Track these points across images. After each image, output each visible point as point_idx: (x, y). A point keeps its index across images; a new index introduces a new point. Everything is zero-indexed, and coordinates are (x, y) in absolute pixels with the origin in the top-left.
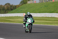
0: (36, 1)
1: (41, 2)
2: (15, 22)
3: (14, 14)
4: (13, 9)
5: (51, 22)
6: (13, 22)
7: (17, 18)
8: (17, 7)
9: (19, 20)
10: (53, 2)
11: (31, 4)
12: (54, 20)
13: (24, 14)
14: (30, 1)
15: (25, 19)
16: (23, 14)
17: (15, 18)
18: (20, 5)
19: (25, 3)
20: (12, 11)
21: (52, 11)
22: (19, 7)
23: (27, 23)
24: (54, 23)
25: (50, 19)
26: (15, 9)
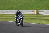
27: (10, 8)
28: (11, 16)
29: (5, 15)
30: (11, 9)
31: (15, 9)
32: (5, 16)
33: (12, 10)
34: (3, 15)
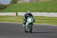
0: (26, 1)
1: (31, 2)
2: (5, 21)
3: (4, 13)
4: (3, 8)
5: (41, 21)
6: (3, 21)
7: (7, 17)
8: (7, 7)
9: (9, 19)
10: (43, 2)
11: (21, 3)
12: (43, 19)
13: (14, 14)
14: (20, 1)
15: (25, 18)
17: (6, 17)
18: (10, 4)
20: (2, 10)
21: (42, 10)
22: (9, 7)
23: (27, 23)
24: (44, 22)
25: (40, 18)
26: (5, 8)
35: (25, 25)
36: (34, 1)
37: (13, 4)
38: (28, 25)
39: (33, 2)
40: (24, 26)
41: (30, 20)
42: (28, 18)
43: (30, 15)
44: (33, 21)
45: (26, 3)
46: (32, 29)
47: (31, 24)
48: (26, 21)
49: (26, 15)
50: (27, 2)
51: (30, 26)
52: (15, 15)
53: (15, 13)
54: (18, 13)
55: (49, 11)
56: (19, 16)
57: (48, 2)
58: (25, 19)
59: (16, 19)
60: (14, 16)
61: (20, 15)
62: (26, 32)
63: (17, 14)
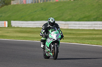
1: (35, 2)
11: (18, 5)
13: (5, 23)
15: (44, 31)
16: (3, 22)
19: (7, 4)
23: (48, 40)
27: (84, 17)
28: (86, 34)
29: (74, 32)
30: (86, 19)
31: (94, 19)
32: (73, 34)
33: (89, 21)
34: (69, 32)
35: (44, 44)
36: (41, 1)
37: (2, 6)
38: (50, 46)
39: (38, 2)
40: (42, 46)
41: (53, 35)
42: (50, 31)
43: (55, 26)
44: (60, 37)
45: (26, 5)
46: (58, 52)
47: (56, 42)
48: (47, 37)
49: (46, 25)
50: (27, 3)
51: (54, 47)
52: (7, 26)
53: (7, 22)
54: (12, 22)
55: (67, 19)
56: (14, 27)
57: (65, 2)
58: (44, 33)
59: (8, 33)
60: (5, 27)
61: (16, 26)
62: (45, 58)
63: (10, 23)
